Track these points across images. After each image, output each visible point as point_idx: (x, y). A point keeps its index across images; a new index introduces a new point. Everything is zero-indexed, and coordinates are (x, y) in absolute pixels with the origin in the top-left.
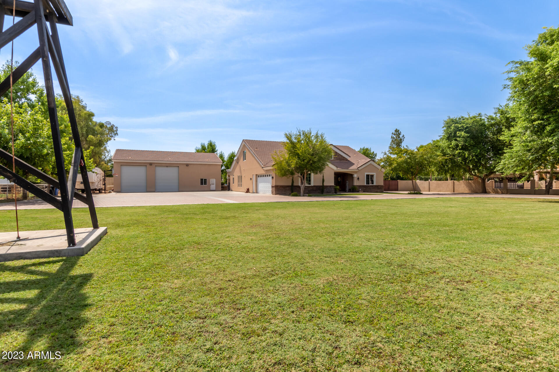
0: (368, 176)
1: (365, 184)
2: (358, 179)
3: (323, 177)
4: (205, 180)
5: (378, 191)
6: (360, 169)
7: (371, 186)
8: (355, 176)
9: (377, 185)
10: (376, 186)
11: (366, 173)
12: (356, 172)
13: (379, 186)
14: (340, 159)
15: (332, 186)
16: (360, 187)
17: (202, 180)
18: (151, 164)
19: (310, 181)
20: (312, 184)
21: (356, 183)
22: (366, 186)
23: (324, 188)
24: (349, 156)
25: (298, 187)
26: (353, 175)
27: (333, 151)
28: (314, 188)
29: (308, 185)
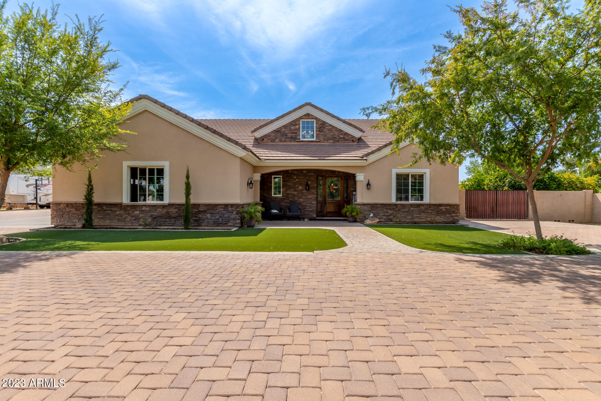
0: (399, 176)
1: (394, 200)
2: (368, 184)
3: (188, 177)
5: (439, 219)
6: (372, 158)
7: (412, 205)
8: (360, 177)
9: (433, 202)
10: (430, 205)
11: (395, 171)
12: (362, 168)
13: (440, 205)
14: (336, 140)
15: (233, 205)
16: (374, 207)
20: (167, 200)
21: (362, 197)
22: (396, 205)
23: (205, 212)
24: (361, 130)
25: (120, 206)
26: (353, 176)
27: (316, 118)
28: (173, 210)
29: (156, 202)
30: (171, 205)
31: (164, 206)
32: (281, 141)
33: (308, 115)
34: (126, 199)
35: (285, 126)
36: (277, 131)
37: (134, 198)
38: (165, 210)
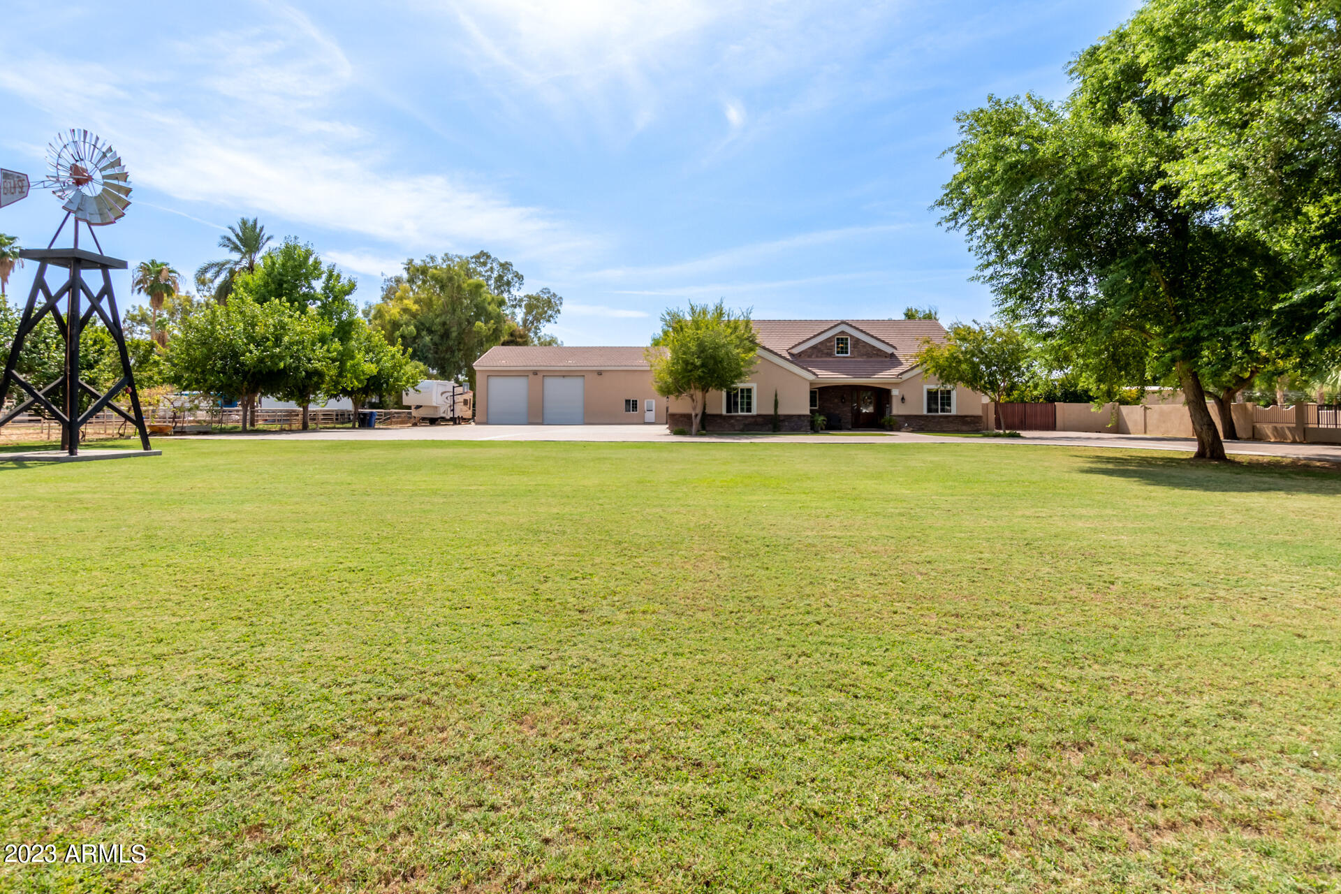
0: (929, 392)
1: (925, 412)
2: (903, 399)
3: (775, 395)
4: (635, 403)
5: (964, 428)
6: (905, 377)
7: (941, 416)
8: (895, 392)
9: (959, 414)
10: (956, 417)
11: (926, 387)
12: (896, 385)
13: (966, 417)
14: (868, 355)
15: (804, 416)
16: (908, 418)
17: (627, 402)
18: (535, 373)
19: (749, 404)
20: (754, 412)
21: (897, 409)
22: (927, 416)
23: (783, 421)
24: (894, 347)
25: (720, 416)
26: (888, 392)
27: (851, 336)
28: (760, 420)
29: (745, 414)
30: (758, 416)
31: (753, 417)
32: (817, 357)
33: (843, 332)
34: (724, 412)
35: (821, 343)
36: (813, 348)
37: (729, 410)
38: (753, 420)
